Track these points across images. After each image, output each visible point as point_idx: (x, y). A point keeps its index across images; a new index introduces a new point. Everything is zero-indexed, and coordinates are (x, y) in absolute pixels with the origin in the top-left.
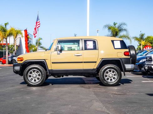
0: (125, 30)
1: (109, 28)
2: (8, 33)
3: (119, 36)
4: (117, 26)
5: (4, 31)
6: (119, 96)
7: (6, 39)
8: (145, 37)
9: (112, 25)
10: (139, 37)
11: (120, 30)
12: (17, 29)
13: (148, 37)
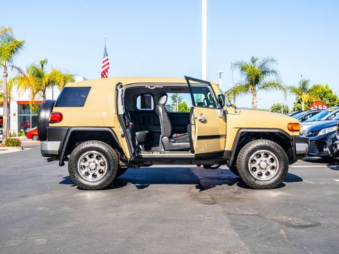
0: (273, 72)
1: (243, 69)
2: (46, 80)
3: (262, 84)
4: (258, 63)
5: (39, 75)
6: (303, 231)
7: (44, 91)
8: (309, 87)
9: (249, 62)
10: (297, 86)
11: (264, 73)
12: (64, 73)
13: (316, 87)
